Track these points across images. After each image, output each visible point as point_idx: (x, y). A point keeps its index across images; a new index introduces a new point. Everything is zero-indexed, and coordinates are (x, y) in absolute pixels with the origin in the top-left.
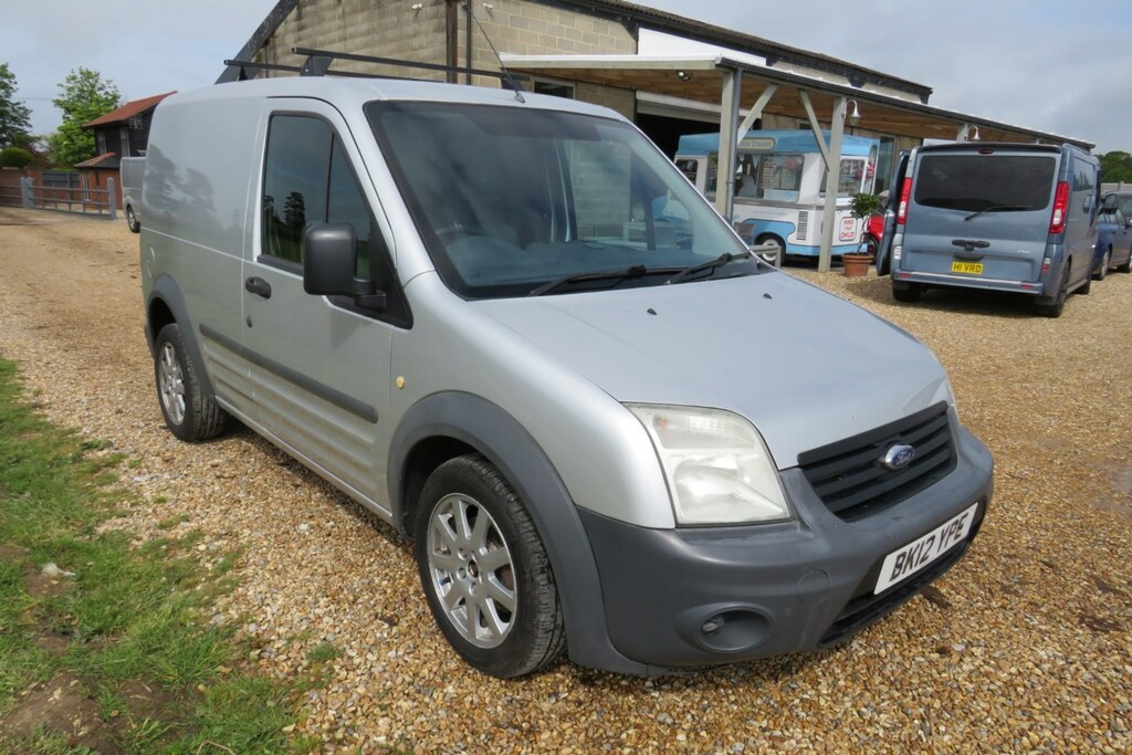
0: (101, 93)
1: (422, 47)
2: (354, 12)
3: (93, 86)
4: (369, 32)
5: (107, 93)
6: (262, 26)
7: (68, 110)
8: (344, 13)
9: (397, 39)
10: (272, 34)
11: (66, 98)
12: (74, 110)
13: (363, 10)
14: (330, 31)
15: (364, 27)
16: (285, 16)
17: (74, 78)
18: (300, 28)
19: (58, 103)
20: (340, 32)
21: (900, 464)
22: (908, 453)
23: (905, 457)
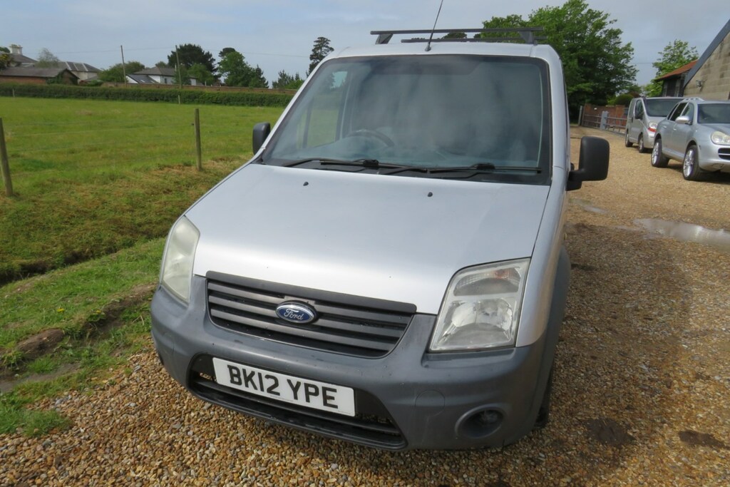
0: (686, 57)
3: (681, 52)
5: (689, 56)
7: (661, 69)
11: (661, 61)
12: (664, 69)
17: (669, 47)
19: (656, 65)
21: (288, 317)
22: (300, 313)
23: (296, 316)
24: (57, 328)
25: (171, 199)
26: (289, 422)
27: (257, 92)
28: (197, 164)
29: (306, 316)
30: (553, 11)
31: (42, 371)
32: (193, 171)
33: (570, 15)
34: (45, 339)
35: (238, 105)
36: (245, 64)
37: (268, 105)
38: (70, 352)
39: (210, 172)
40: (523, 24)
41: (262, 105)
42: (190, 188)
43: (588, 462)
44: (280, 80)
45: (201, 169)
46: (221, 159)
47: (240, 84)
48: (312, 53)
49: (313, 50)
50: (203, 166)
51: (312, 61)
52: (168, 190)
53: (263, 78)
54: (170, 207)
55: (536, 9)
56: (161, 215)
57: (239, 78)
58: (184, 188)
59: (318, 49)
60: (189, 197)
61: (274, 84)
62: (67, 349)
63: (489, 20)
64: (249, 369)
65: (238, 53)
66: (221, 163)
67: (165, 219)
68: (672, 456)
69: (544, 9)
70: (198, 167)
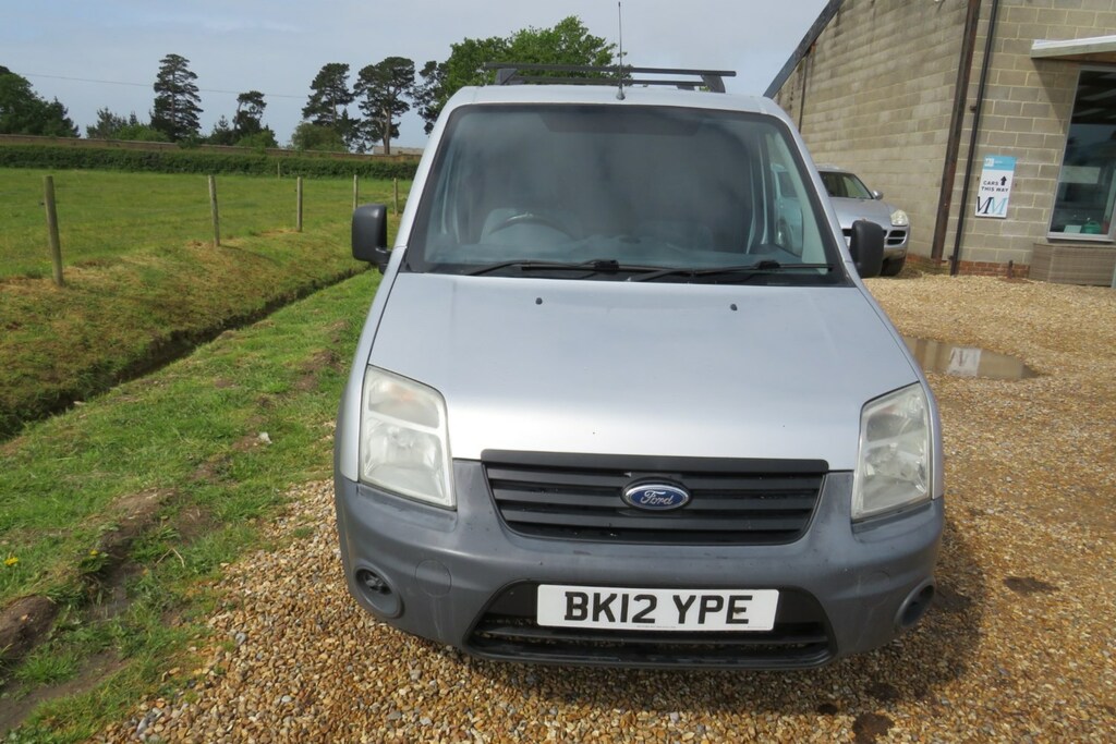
1: (939, 43)
2: (884, 12)
4: (893, 32)
6: (807, 35)
8: (875, 14)
9: (918, 36)
10: (814, 43)
13: (891, 9)
14: (861, 34)
15: (889, 27)
16: (827, 23)
18: (837, 34)
20: (869, 34)
21: (648, 504)
22: (668, 494)
23: (661, 499)
24: (33, 595)
25: (23, 340)
26: (649, 661)
27: (65, 144)
28: (55, 274)
29: (678, 498)
30: (542, 34)
31: (53, 679)
32: (48, 286)
33: (565, 41)
34: (24, 618)
35: (32, 167)
36: (32, 95)
37: (92, 167)
38: (81, 634)
39: (80, 288)
40: (508, 51)
41: (80, 167)
42: (52, 317)
43: (946, 637)
44: (101, 125)
45: (62, 282)
46: (91, 264)
47: (25, 130)
48: (157, 80)
49: (159, 76)
50: (66, 277)
51: (159, 94)
52: (14, 323)
53: (68, 120)
54: (26, 353)
55: (517, 31)
56: (15, 368)
57: (22, 119)
58: (41, 317)
59: (168, 73)
60: (57, 334)
61: (91, 131)
62: (73, 629)
63: (461, 42)
64: (605, 592)
65: (17, 76)
66: (93, 270)
67: (25, 375)
68: (1017, 609)
69: (527, 31)
70: (56, 279)
